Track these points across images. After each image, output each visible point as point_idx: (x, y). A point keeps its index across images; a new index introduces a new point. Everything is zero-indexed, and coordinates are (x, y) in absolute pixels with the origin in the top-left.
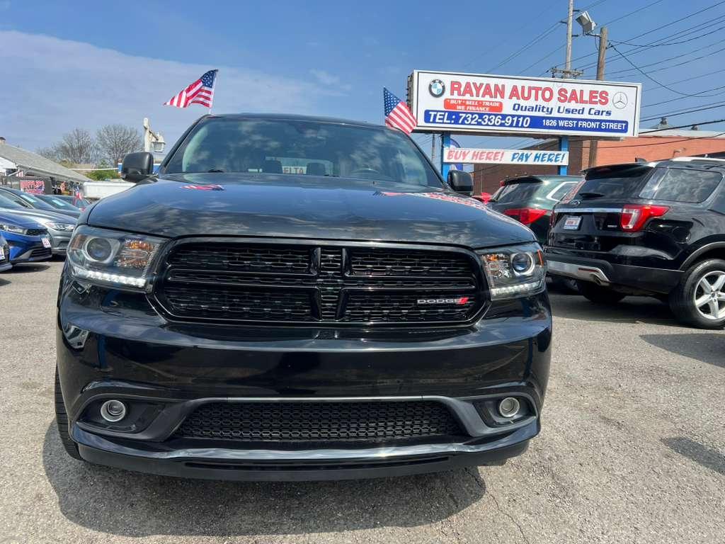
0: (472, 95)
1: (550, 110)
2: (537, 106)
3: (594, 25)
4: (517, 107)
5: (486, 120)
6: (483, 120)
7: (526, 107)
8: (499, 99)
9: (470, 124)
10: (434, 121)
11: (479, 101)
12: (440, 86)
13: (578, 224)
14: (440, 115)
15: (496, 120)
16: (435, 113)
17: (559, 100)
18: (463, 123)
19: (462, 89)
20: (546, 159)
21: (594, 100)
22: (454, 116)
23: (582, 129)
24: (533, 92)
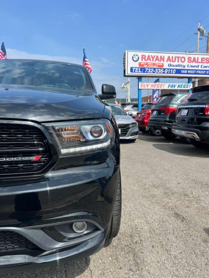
0: (150, 61)
1: (184, 66)
2: (178, 65)
3: (205, 31)
4: (170, 65)
5: (157, 71)
6: (155, 71)
7: (174, 65)
8: (162, 62)
9: (150, 73)
10: (135, 72)
11: (153, 63)
12: (137, 57)
13: (187, 113)
14: (137, 69)
15: (161, 71)
16: (135, 68)
17: (188, 62)
18: (147, 72)
19: (146, 58)
20: (183, 87)
21: (203, 61)
22: (143, 70)
23: (198, 74)
24: (177, 59)
